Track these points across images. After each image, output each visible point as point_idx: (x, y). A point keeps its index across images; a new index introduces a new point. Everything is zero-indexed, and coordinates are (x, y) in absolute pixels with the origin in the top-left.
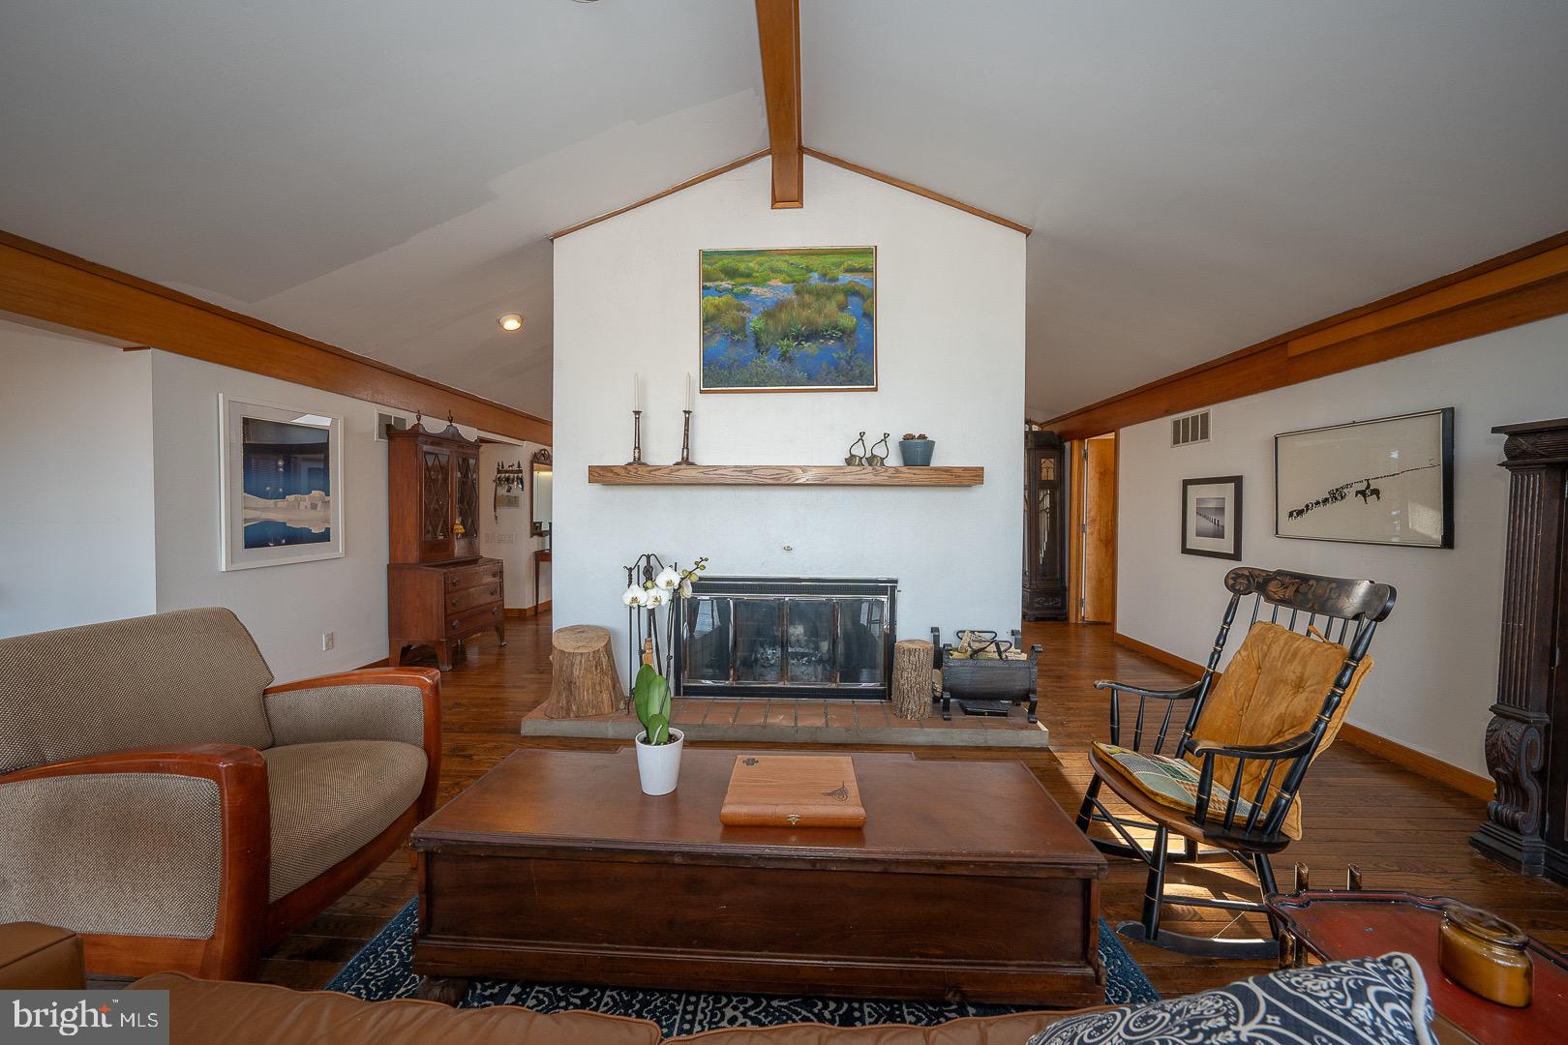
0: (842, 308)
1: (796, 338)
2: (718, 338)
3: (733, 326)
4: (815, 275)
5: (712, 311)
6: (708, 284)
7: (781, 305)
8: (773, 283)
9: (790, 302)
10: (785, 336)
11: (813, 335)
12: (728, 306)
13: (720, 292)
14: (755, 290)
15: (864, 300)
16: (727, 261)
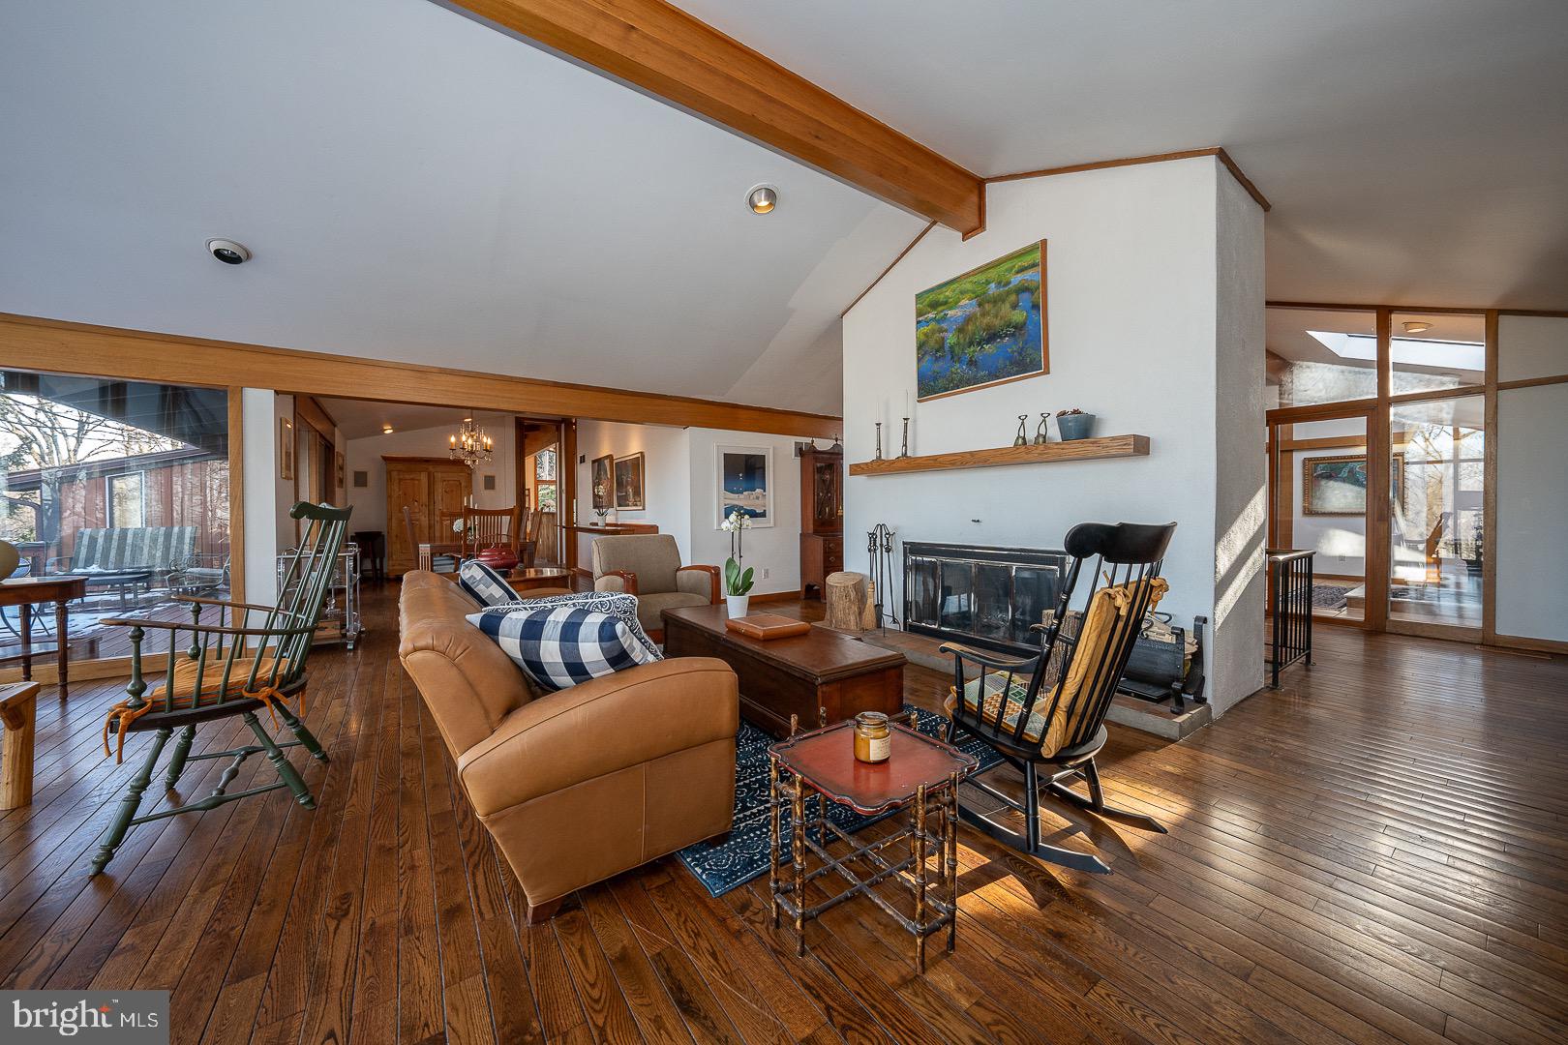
0: (1014, 306)
1: (979, 344)
2: (927, 358)
3: (937, 346)
4: (993, 285)
5: (922, 337)
6: (920, 319)
7: (968, 319)
8: (962, 303)
9: (975, 314)
10: (971, 344)
11: (992, 337)
12: (933, 332)
13: (927, 322)
14: (950, 313)
15: (1033, 294)
16: (932, 297)
